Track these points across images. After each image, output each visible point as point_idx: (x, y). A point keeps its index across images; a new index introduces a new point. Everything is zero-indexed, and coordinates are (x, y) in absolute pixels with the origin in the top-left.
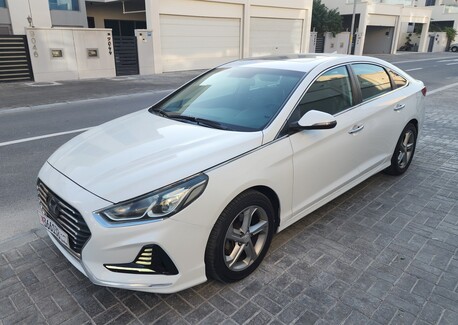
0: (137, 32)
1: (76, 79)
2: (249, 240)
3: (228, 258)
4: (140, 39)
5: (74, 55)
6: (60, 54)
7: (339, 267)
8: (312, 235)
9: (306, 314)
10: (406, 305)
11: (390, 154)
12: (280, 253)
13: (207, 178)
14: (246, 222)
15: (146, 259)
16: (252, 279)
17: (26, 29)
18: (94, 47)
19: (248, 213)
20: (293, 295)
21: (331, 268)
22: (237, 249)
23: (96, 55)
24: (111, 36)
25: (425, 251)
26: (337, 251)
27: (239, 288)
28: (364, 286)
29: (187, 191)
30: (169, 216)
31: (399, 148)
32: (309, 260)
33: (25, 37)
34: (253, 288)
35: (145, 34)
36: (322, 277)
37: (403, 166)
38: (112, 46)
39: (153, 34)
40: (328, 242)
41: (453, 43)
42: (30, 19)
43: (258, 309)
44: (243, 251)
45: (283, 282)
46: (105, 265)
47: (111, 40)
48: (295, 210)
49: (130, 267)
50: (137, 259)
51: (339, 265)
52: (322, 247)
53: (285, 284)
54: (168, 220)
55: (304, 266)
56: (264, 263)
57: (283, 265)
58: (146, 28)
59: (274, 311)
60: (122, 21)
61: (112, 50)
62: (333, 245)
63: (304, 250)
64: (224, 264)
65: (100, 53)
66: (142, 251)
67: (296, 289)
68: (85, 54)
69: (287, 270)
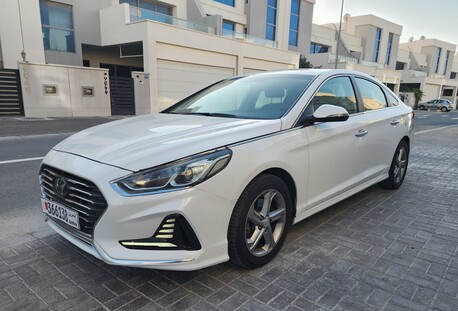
0: (134, 74)
1: (69, 116)
2: (268, 224)
3: (249, 241)
4: (136, 81)
5: (68, 92)
6: (54, 90)
7: (355, 255)
8: (324, 232)
9: (330, 292)
10: (425, 283)
11: (388, 166)
12: (296, 246)
13: (231, 153)
14: (266, 206)
15: (168, 232)
16: (270, 266)
17: (19, 63)
18: (89, 85)
19: (269, 197)
20: (315, 278)
21: (347, 255)
22: (257, 234)
23: (91, 94)
24: (107, 76)
25: (432, 242)
26: (350, 243)
27: (259, 273)
28: (381, 269)
29: (212, 163)
30: (193, 185)
31: (394, 162)
32: (325, 251)
33: (17, 71)
34: (274, 273)
35: (142, 77)
36: (340, 263)
37: (398, 180)
38: (108, 86)
39: (150, 77)
40: (341, 237)
41: (420, 103)
42: (23, 54)
43: (281, 290)
44: (262, 237)
45: (303, 267)
46: (120, 242)
47: (108, 80)
48: (310, 203)
49: (150, 242)
50: (157, 233)
51: (355, 253)
52: (336, 241)
53: (305, 270)
54: (193, 189)
55: (321, 256)
56: (281, 254)
57: (300, 255)
58: (143, 70)
59: (298, 291)
60: (117, 66)
61: (108, 90)
62: (346, 238)
63: (319, 243)
64: (245, 246)
65: (96, 92)
66: (164, 222)
67: (317, 273)
68: (80, 92)
69: (305, 258)
